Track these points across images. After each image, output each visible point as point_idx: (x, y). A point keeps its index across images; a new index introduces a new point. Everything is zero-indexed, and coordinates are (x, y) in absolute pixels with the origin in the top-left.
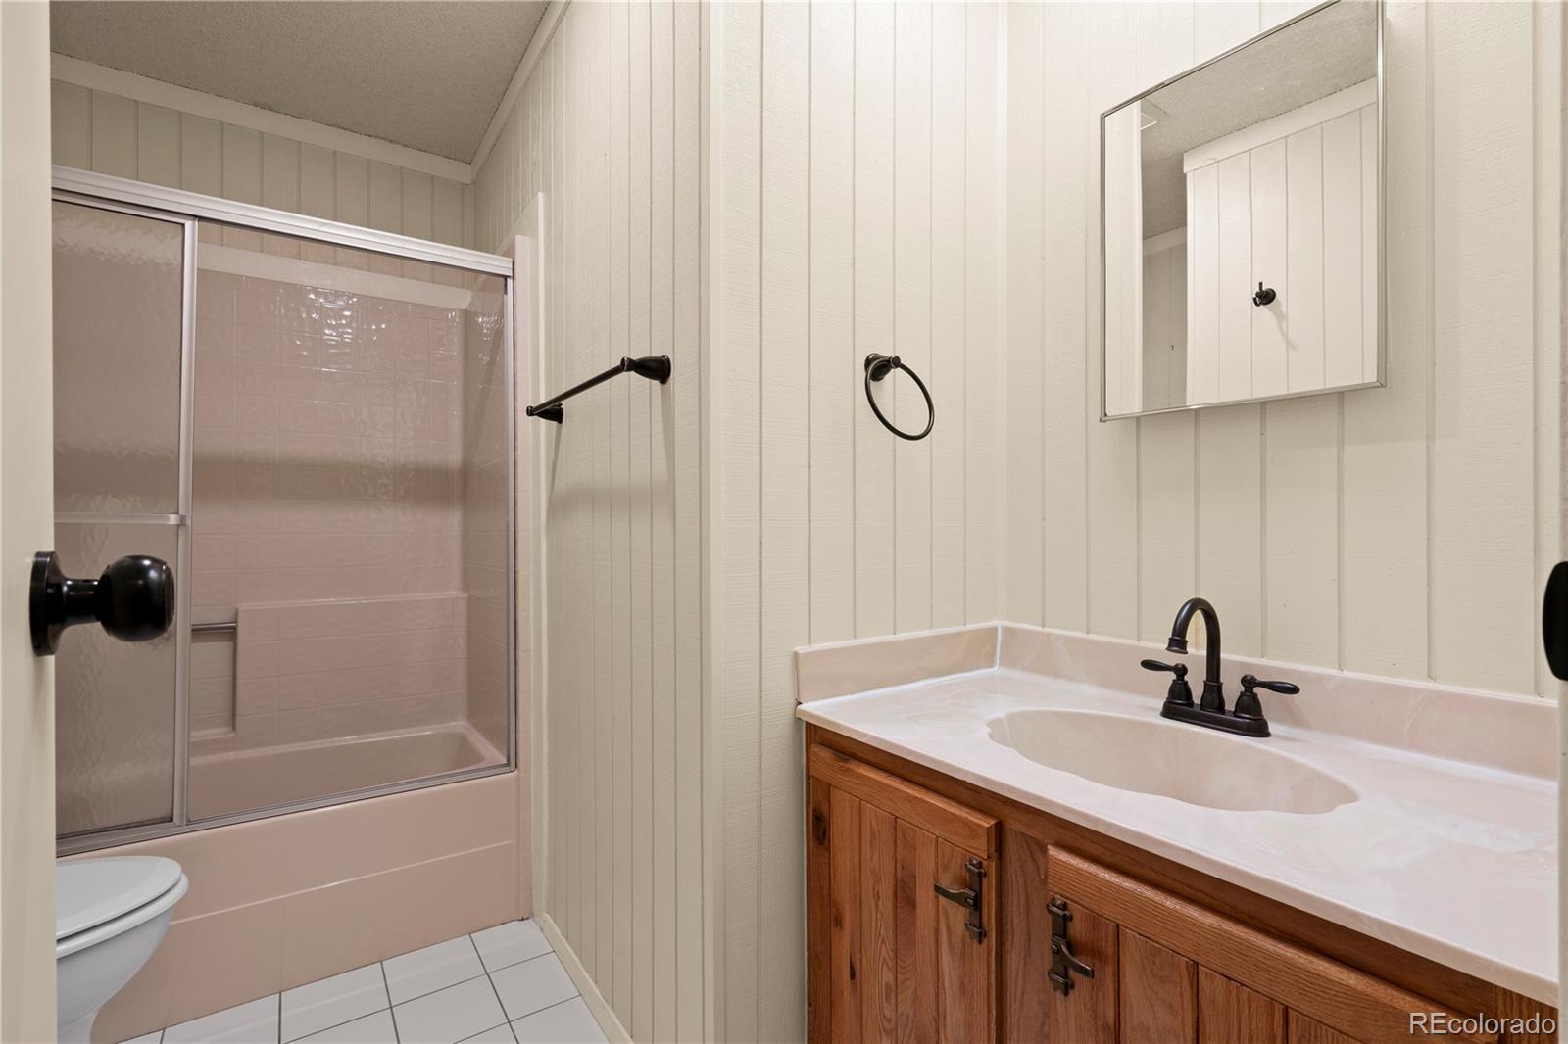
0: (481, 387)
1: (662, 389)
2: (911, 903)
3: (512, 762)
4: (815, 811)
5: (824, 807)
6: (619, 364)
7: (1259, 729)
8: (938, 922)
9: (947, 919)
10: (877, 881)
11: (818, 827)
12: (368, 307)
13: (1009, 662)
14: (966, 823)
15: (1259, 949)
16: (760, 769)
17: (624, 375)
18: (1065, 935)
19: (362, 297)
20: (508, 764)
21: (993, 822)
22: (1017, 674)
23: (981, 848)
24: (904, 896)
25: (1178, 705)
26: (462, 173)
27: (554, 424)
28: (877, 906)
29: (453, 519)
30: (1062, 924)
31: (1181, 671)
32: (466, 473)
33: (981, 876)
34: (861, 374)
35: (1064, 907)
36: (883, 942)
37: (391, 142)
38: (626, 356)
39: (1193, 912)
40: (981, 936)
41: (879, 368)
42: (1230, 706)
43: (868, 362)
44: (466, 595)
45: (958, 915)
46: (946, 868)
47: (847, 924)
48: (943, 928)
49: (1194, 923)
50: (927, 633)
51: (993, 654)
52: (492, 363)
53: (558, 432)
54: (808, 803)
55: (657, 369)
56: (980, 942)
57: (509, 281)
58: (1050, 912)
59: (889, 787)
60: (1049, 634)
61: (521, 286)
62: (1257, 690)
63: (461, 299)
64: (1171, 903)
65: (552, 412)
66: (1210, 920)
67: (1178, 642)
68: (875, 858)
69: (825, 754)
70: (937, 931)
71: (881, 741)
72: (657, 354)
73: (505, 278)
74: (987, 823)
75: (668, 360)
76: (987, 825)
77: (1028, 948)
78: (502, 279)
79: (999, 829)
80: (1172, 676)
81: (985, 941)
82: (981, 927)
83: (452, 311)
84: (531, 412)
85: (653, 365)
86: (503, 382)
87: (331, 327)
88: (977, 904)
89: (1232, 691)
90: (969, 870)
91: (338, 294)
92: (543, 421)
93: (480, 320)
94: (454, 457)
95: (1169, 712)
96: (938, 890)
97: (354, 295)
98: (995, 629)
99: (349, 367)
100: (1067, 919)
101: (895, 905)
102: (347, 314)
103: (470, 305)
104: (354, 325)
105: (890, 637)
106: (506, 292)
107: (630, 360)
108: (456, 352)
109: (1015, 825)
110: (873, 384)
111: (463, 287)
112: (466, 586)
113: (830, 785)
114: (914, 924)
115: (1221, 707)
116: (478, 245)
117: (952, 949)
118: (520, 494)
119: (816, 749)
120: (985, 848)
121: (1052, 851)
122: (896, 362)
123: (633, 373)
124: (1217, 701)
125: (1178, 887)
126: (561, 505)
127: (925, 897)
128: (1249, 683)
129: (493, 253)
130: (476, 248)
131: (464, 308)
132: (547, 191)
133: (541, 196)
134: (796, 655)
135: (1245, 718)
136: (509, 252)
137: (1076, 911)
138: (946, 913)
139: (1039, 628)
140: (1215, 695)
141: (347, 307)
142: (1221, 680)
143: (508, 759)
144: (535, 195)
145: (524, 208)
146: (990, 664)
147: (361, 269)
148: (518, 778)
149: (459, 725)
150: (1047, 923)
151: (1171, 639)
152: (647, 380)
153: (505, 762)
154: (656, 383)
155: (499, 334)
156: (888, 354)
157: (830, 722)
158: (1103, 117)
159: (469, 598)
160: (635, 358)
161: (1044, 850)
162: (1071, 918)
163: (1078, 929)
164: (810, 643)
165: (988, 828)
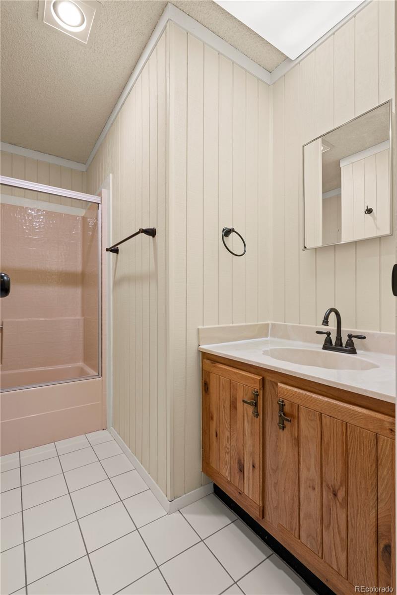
0: (89, 244)
1: (153, 239)
2: (235, 408)
3: (100, 374)
4: (204, 381)
5: (207, 380)
6: (138, 230)
7: (353, 352)
8: (244, 413)
9: (247, 411)
10: (225, 402)
11: (206, 387)
12: (49, 215)
13: (273, 336)
14: (253, 379)
15: (340, 406)
16: (186, 367)
17: (140, 234)
18: (283, 411)
19: (47, 212)
20: (99, 375)
21: (261, 377)
22: (276, 339)
23: (257, 386)
24: (233, 406)
25: (328, 345)
26: (82, 168)
27: (116, 254)
28: (224, 411)
29: (78, 291)
30: (282, 406)
31: (329, 334)
32: (83, 274)
33: (257, 395)
34: (221, 233)
35: (283, 401)
36: (227, 422)
37: (57, 156)
38: (141, 228)
39: (320, 397)
40: (257, 415)
41: (227, 232)
42: (344, 345)
43: (223, 230)
44: (83, 318)
45: (250, 409)
46: (246, 395)
47: (215, 418)
48: (246, 415)
49: (321, 401)
50: (244, 324)
51: (268, 332)
52: (93, 235)
53: (117, 257)
54: (202, 380)
55: (152, 233)
56: (257, 417)
57: (100, 205)
58: (278, 403)
59: (229, 370)
60: (286, 325)
61: (104, 207)
62: (353, 339)
63: (82, 212)
64: (314, 396)
65: (114, 250)
66: (326, 399)
67: (326, 322)
68: (224, 394)
69: (208, 362)
70: (244, 416)
71: (226, 355)
72: (151, 227)
73: (98, 204)
74: (259, 378)
75: (155, 230)
76: (259, 379)
77: (272, 418)
78: (97, 205)
79: (263, 379)
80: (326, 336)
81: (259, 417)
82: (257, 412)
83: (78, 217)
84: (107, 250)
85: (150, 231)
86: (97, 241)
87: (36, 222)
88: (256, 405)
89: (345, 339)
90: (253, 394)
91: (38, 210)
92: (111, 253)
93: (89, 219)
94: (79, 268)
95: (325, 347)
96: (243, 401)
97: (44, 211)
98: (268, 325)
99: (42, 236)
100: (283, 405)
101: (230, 410)
102: (42, 217)
103: (85, 214)
104: (44, 221)
105: (231, 325)
106: (98, 209)
107: (142, 229)
108: (80, 231)
109: (268, 378)
110: (225, 237)
111: (82, 208)
112: (83, 315)
113: (209, 372)
114: (236, 414)
115: (341, 345)
116: (88, 192)
117: (248, 421)
118: (103, 280)
119: (205, 360)
120: (259, 386)
121: (279, 384)
122: (233, 230)
123: (143, 234)
124: (340, 343)
125: (316, 391)
126: (117, 283)
127: (240, 405)
128: (350, 336)
129: (94, 195)
130: (87, 193)
131: (82, 215)
132: (113, 173)
133: (111, 175)
134: (198, 329)
135: (349, 348)
136: (100, 195)
137: (286, 402)
138: (246, 409)
139: (283, 323)
140: (339, 341)
141: (42, 215)
142: (342, 336)
143: (99, 373)
144: (109, 175)
145: (105, 179)
146: (267, 336)
147: (47, 202)
148: (102, 380)
149: (80, 364)
150: (277, 408)
151: (323, 321)
152: (148, 236)
153: (97, 374)
154: (151, 237)
155: (96, 225)
156: (230, 227)
157: (210, 351)
158: (303, 147)
159: (84, 320)
160: (144, 228)
161: (277, 385)
162: (285, 405)
163: (287, 409)
164: (203, 325)
165: (260, 380)
